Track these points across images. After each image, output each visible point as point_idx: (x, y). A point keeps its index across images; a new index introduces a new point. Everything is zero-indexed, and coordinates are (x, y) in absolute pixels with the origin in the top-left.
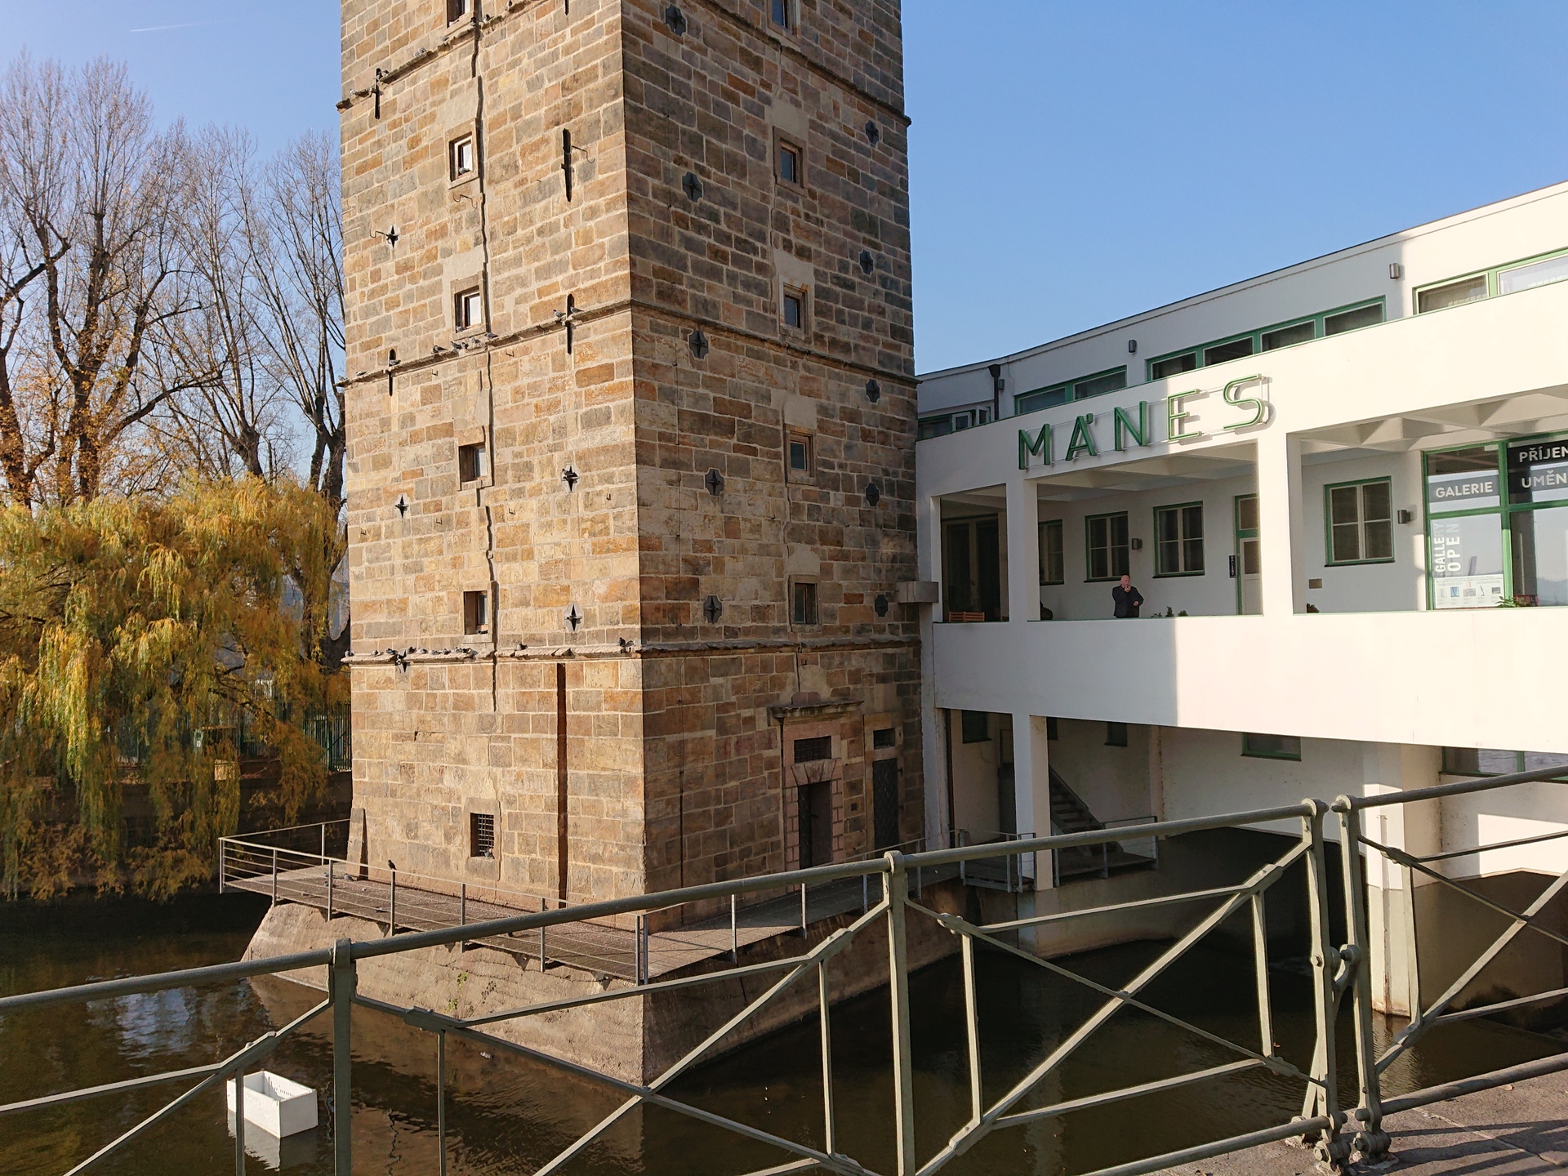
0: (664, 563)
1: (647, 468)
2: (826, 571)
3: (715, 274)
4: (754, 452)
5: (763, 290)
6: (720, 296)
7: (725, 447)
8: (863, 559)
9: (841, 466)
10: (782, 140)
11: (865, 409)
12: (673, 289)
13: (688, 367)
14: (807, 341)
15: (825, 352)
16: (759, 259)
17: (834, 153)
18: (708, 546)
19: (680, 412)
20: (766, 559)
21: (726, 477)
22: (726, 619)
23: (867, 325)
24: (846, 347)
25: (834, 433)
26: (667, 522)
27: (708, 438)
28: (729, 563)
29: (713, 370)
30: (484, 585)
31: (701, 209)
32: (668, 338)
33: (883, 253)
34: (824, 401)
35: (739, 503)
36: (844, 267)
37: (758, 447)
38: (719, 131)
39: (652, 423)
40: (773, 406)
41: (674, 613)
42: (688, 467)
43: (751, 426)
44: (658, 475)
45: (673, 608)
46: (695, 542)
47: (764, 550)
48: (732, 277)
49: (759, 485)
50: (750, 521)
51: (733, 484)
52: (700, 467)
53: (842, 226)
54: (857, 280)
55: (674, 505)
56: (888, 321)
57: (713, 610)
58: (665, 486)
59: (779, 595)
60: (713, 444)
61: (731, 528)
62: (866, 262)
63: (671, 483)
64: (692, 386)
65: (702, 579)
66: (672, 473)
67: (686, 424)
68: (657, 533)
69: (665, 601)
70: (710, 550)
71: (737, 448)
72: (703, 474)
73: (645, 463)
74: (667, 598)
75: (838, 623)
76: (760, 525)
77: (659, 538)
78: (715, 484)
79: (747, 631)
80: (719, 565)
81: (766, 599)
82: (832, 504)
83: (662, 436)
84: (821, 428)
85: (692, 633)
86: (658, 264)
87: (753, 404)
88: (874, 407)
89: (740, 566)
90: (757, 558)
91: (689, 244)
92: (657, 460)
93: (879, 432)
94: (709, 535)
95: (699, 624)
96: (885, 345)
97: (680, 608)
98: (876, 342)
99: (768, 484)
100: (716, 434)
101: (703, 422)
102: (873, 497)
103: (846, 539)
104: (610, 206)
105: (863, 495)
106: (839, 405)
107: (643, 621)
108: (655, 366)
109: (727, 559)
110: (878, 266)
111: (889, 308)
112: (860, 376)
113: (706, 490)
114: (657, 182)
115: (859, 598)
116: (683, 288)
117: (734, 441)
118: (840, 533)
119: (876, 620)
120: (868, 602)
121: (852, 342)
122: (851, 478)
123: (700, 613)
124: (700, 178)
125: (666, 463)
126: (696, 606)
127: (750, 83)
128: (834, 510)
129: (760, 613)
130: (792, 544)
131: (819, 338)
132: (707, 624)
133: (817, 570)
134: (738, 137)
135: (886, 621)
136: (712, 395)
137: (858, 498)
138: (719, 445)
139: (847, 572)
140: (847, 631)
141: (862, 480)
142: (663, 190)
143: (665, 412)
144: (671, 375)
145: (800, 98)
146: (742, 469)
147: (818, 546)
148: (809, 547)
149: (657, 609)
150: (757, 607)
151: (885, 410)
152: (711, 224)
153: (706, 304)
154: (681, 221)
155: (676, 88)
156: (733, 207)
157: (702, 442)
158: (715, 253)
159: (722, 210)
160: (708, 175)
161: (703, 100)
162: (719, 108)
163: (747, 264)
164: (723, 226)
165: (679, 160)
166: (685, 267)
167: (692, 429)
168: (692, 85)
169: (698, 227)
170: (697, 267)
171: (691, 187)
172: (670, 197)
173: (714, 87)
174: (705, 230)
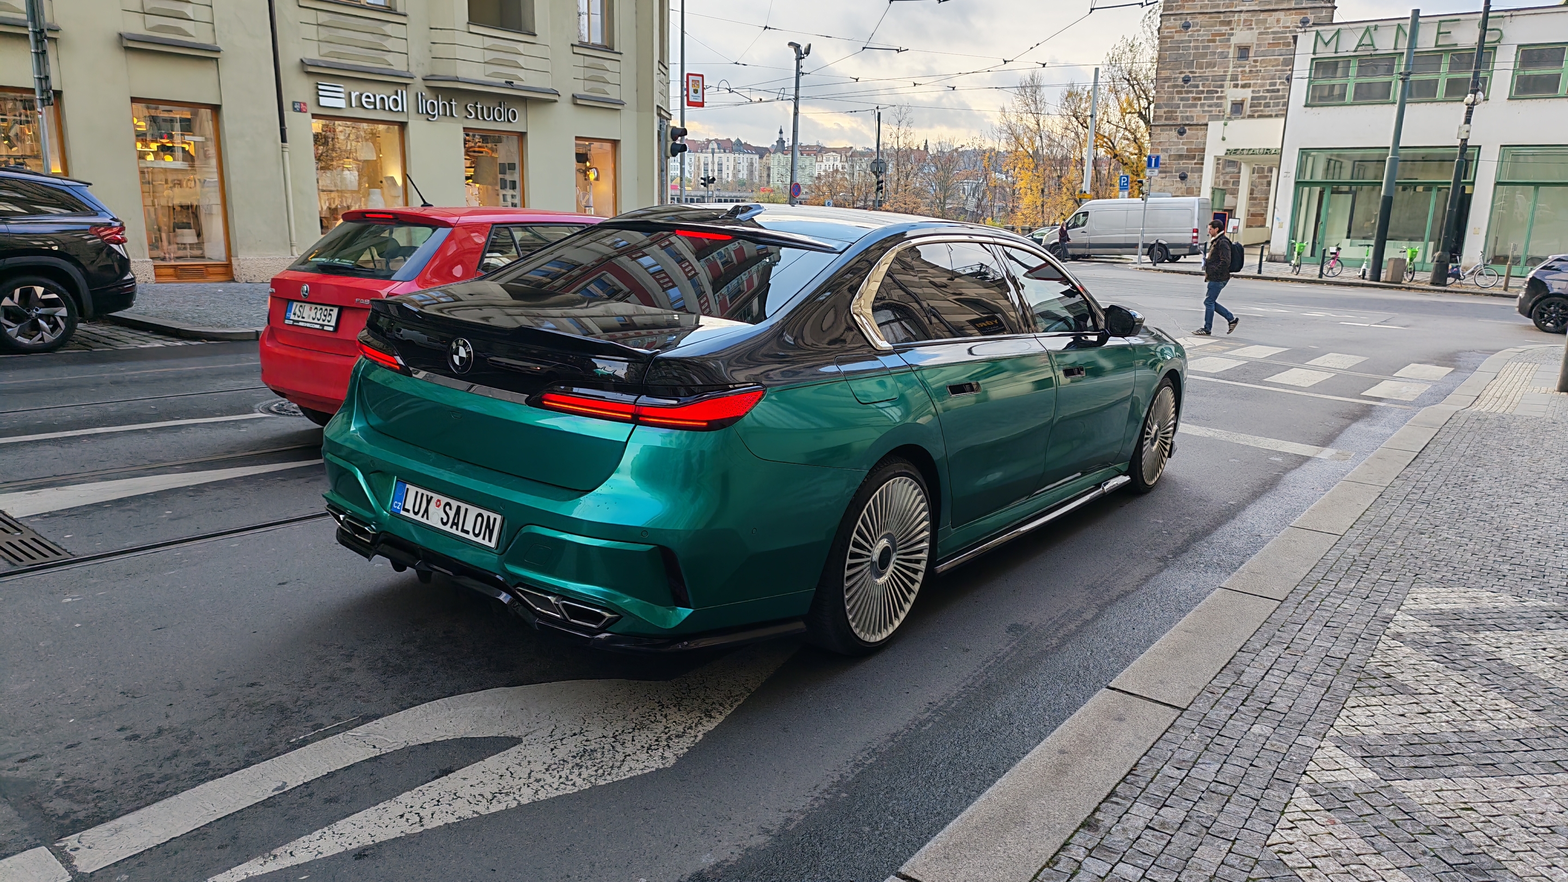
3: (1195, 106)
5: (1219, 105)
6: (1195, 113)
10: (1240, 46)
12: (1172, 116)
16: (1219, 94)
17: (1273, 40)
21: (1189, 174)
27: (1181, 162)
29: (1187, 139)
31: (1190, 86)
32: (1167, 132)
36: (1273, 84)
54: (1281, 87)
60: (1183, 164)
62: (1289, 78)
63: (1162, 178)
66: (1163, 175)
71: (1195, 164)
78: (1183, 177)
86: (1166, 109)
91: (1182, 99)
100: (1186, 160)
101: (1180, 157)
108: (1160, 142)
114: (1169, 83)
116: (1177, 114)
117: (1196, 161)
124: (1191, 75)
127: (1224, 31)
131: (1251, 116)
134: (1215, 54)
136: (1186, 147)
138: (1187, 163)
144: (1168, 144)
145: (1253, 26)
152: (1195, 89)
153: (1187, 118)
154: (1179, 92)
155: (1184, 48)
156: (1208, 80)
157: (1179, 164)
158: (1195, 99)
159: (1201, 83)
160: (1195, 73)
161: (1196, 48)
162: (1204, 48)
163: (1212, 98)
164: (1201, 88)
165: (1181, 73)
166: (1179, 108)
167: (1174, 160)
168: (1191, 45)
169: (1187, 92)
170: (1184, 106)
171: (1186, 80)
172: (1175, 86)
173: (1203, 41)
174: (1191, 92)
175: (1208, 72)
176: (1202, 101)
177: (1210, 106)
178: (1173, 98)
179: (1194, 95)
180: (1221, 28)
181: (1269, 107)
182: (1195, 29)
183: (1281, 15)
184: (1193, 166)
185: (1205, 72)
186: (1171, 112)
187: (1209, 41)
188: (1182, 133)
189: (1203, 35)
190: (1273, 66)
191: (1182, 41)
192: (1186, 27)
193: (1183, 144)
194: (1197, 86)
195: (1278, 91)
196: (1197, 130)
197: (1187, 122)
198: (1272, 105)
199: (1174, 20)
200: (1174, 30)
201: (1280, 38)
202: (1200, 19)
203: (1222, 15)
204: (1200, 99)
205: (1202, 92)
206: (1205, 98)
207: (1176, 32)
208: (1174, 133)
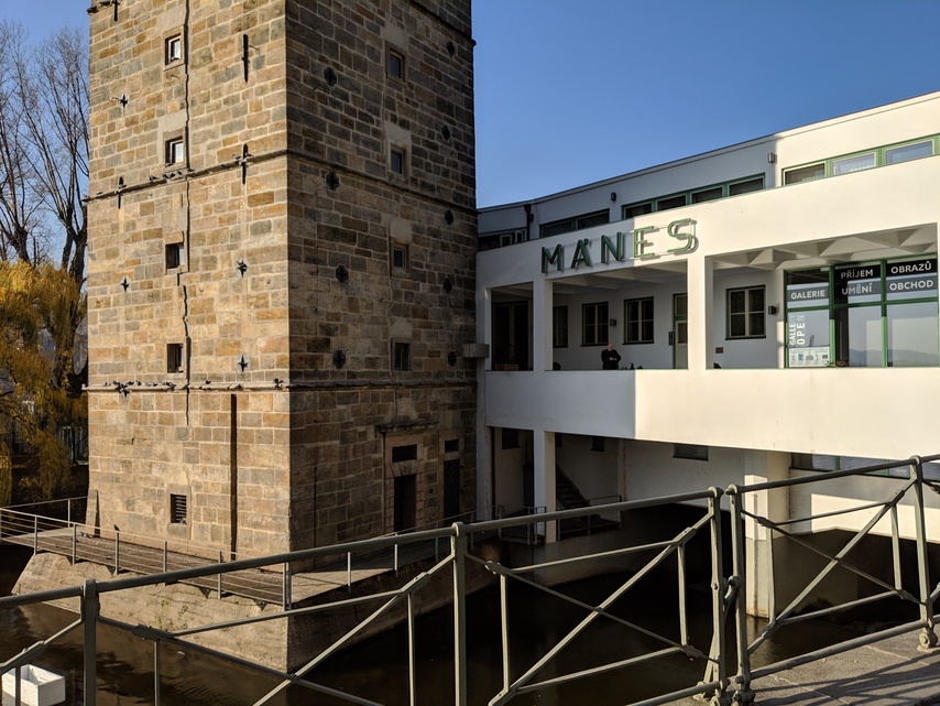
0: (306, 327)
1: (295, 263)
2: (416, 335)
3: (344, 135)
4: (369, 255)
5: (377, 147)
6: (348, 150)
7: (350, 250)
8: (441, 328)
9: (427, 266)
10: (392, 49)
11: (444, 228)
12: (316, 144)
13: (325, 196)
14: (406, 182)
15: (418, 190)
16: (375, 126)
17: (426, 60)
18: (336, 317)
19: (319, 227)
20: (376, 326)
21: (349, 270)
22: (349, 365)
23: (446, 174)
24: (432, 188)
25: (422, 244)
26: (309, 300)
27: (338, 244)
28: (351, 329)
29: (342, 198)
30: (182, 340)
31: (336, 92)
32: (312, 176)
33: (457, 127)
34: (416, 222)
35: (359, 289)
36: (431, 135)
37: (372, 251)
38: (350, 41)
39: (299, 233)
40: (382, 224)
41: (313, 362)
42: (324, 263)
43: (367, 237)
44: (303, 267)
45: (312, 358)
46: (328, 314)
47: (375, 321)
48: (356, 138)
49: (372, 277)
50: (366, 301)
51: (355, 276)
52: (333, 263)
53: (430, 108)
54: (439, 144)
55: (314, 288)
56: (459, 172)
57: (339, 359)
58: (307, 275)
59: (385, 351)
60: (341, 248)
61: (352, 305)
62: (446, 133)
63: (312, 273)
64: (327, 209)
65: (332, 339)
66: (313, 267)
67: (323, 235)
68: (302, 307)
69: (306, 353)
70: (338, 320)
71: (358, 252)
72: (334, 268)
73: (294, 259)
74: (308, 351)
75: (423, 370)
76: (372, 304)
77: (303, 310)
78: (342, 275)
79: (363, 375)
80: (345, 330)
81: (375, 353)
82: (421, 291)
83: (306, 242)
84: (414, 241)
85: (325, 374)
86: (306, 127)
87: (369, 223)
88: (450, 228)
89: (358, 331)
90: (370, 326)
91: (328, 114)
92: (303, 257)
93: (453, 245)
94: (338, 309)
95: (330, 369)
96: (458, 187)
97: (317, 358)
98: (452, 185)
99: (378, 277)
100: (344, 241)
101: (335, 234)
102: (448, 288)
103: (429, 315)
104: (274, 87)
105: (441, 286)
106: (426, 226)
107: (291, 366)
108: (302, 194)
109: (350, 325)
110: (454, 136)
111: (461, 164)
112: (441, 207)
113: (336, 279)
114: (306, 72)
115: (438, 354)
116: (323, 143)
117: (356, 247)
118: (426, 310)
119: (449, 368)
120: (444, 356)
121: (436, 184)
122: (434, 274)
123: (331, 362)
124: (336, 71)
125: (308, 260)
126: (328, 357)
127: (371, 11)
128: (422, 295)
129: (371, 362)
130: (395, 317)
131: (414, 181)
132: (335, 368)
133: (410, 335)
134: (362, 46)
135: (455, 370)
136: (341, 215)
137: (438, 288)
138: (346, 249)
139: (430, 336)
140: (430, 375)
141: (441, 276)
142: (312, 78)
143: (309, 225)
144: (313, 201)
145: (404, 23)
146: (360, 266)
147: (411, 318)
148: (405, 319)
149: (301, 358)
150: (370, 358)
151: (457, 230)
152: (343, 102)
153: (338, 155)
154: (322, 99)
156: (358, 92)
157: (334, 247)
158: (345, 121)
159: (350, 93)
160: (341, 69)
162: (350, 26)
163: (366, 130)
164: (351, 104)
165: (322, 59)
166: (323, 130)
167: (327, 238)
169: (334, 104)
170: (332, 130)
171: (330, 77)
172: (315, 83)
174: (339, 106)
175: (357, 76)
176: (355, 131)
179: (343, 113)
181: (431, 171)
184: (355, 255)
185: (354, 75)
186: (313, 134)
187: (354, 17)
188: (332, 182)
190: (427, 105)
193: (336, 208)
194: (346, 97)
196: (354, 184)
197: (339, 163)
204: (351, 124)
205: (354, 112)
206: (359, 127)
208: (321, 180)
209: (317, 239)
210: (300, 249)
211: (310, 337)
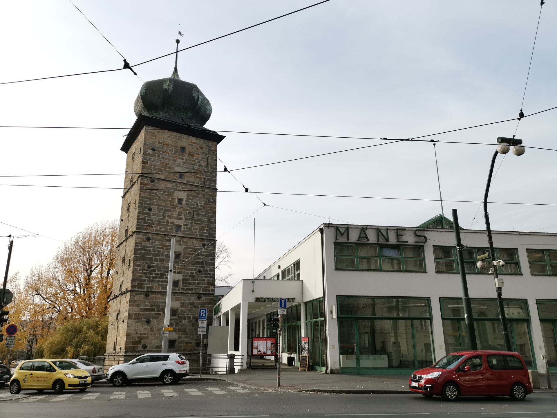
0: (132, 338)
1: (130, 320)
2: (179, 337)
3: (154, 281)
4: (160, 314)
5: (167, 282)
6: (154, 285)
8: (193, 334)
9: (187, 314)
11: (196, 301)
12: (141, 286)
13: (144, 300)
14: (179, 290)
15: (185, 292)
16: (166, 276)
17: (191, 252)
18: (145, 334)
19: (140, 309)
21: (151, 320)
22: (148, 348)
23: (199, 284)
24: (191, 289)
25: (185, 308)
26: (134, 330)
28: (150, 337)
29: (150, 299)
30: (115, 342)
31: (151, 270)
32: (139, 295)
33: (205, 268)
34: (183, 301)
35: (155, 325)
36: (192, 273)
37: (162, 313)
38: (158, 255)
39: (132, 312)
41: (134, 348)
42: (141, 319)
43: (160, 309)
44: (132, 321)
46: (141, 333)
48: (158, 281)
49: (161, 320)
50: (157, 328)
51: (154, 321)
52: (144, 318)
54: (196, 275)
55: (136, 326)
56: (206, 282)
57: (144, 347)
58: (134, 323)
60: (148, 314)
61: (152, 330)
63: (136, 322)
64: (144, 303)
65: (142, 341)
66: (137, 320)
68: (131, 332)
70: (145, 335)
72: (145, 320)
73: (130, 319)
74: (132, 345)
75: (182, 349)
76: (160, 329)
77: (132, 333)
78: (148, 322)
79: (154, 351)
80: (147, 338)
83: (135, 314)
84: (181, 307)
86: (138, 282)
87: (161, 305)
88: (199, 301)
89: (153, 337)
90: (159, 336)
91: (147, 277)
92: (133, 318)
93: (200, 306)
94: (146, 332)
95: (140, 350)
96: (205, 287)
97: (136, 346)
98: (202, 287)
100: (150, 312)
101: (146, 310)
103: (187, 330)
105: (194, 320)
106: (187, 302)
107: (126, 349)
108: (135, 301)
109: (150, 336)
110: (203, 271)
111: (206, 279)
112: (196, 295)
113: (146, 323)
114: (140, 268)
115: (191, 343)
116: (144, 285)
117: (155, 312)
118: (186, 329)
119: (196, 347)
120: (193, 344)
121: (193, 288)
122: (190, 317)
123: (141, 347)
124: (152, 265)
125: (135, 319)
126: (140, 346)
128: (184, 324)
130: (170, 332)
131: (183, 289)
132: (143, 349)
133: (177, 337)
134: (163, 255)
135: (199, 348)
136: (149, 304)
137: (192, 321)
138: (150, 314)
139: (186, 337)
140: (185, 350)
141: (194, 317)
143: (136, 309)
144: (139, 302)
145: (181, 244)
146: (157, 318)
147: (178, 332)
148: (175, 332)
149: (130, 347)
150: (158, 346)
151: (203, 301)
152: (154, 272)
153: (150, 288)
154: (145, 273)
155: (147, 250)
156: (160, 268)
157: (146, 314)
158: (154, 277)
159: (157, 269)
160: (154, 264)
161: (154, 251)
162: (158, 251)
163: (163, 278)
164: (157, 272)
165: (146, 263)
166: (145, 282)
167: (143, 311)
168: (151, 249)
169: (150, 274)
170: (148, 281)
171: (149, 267)
172: (143, 270)
173: (157, 248)
174: (152, 274)
175: (160, 264)
176: (158, 279)
177: (162, 282)
178: (142, 276)
179: (153, 275)
180: (166, 242)
181: (191, 284)
182: (153, 241)
183: (194, 240)
184: (154, 315)
185: (159, 264)
186: (141, 284)
187: (161, 248)
188: (147, 296)
189: (157, 245)
190: (191, 264)
191: (146, 247)
192: (148, 239)
193: (148, 302)
194: (155, 271)
195: (195, 277)
196: (155, 294)
197: (150, 290)
198: (192, 283)
199: (142, 235)
200: (142, 240)
201: (194, 251)
202: (155, 237)
203: (166, 236)
204: (156, 278)
205: (158, 274)
206: (160, 278)
207: (143, 241)
208: (143, 296)
209: (139, 312)
210: (133, 316)
211: (133, 340)
